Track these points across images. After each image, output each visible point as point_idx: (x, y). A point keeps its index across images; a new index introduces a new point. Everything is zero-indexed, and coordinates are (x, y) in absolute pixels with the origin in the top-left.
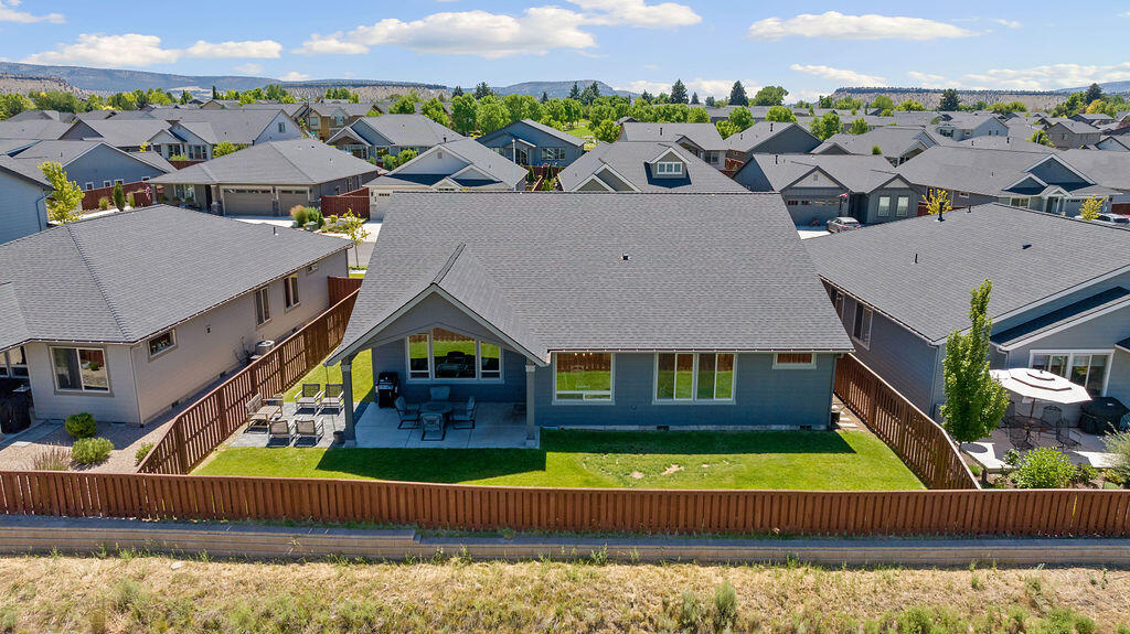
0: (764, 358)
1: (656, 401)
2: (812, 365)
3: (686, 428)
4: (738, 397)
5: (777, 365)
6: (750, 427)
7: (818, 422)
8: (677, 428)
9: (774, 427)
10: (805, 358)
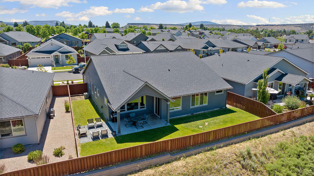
0: (213, 93)
1: (191, 107)
2: (222, 93)
3: (197, 113)
4: (208, 103)
5: (216, 94)
6: (211, 110)
7: (223, 107)
8: (195, 114)
9: (215, 109)
10: (221, 91)
